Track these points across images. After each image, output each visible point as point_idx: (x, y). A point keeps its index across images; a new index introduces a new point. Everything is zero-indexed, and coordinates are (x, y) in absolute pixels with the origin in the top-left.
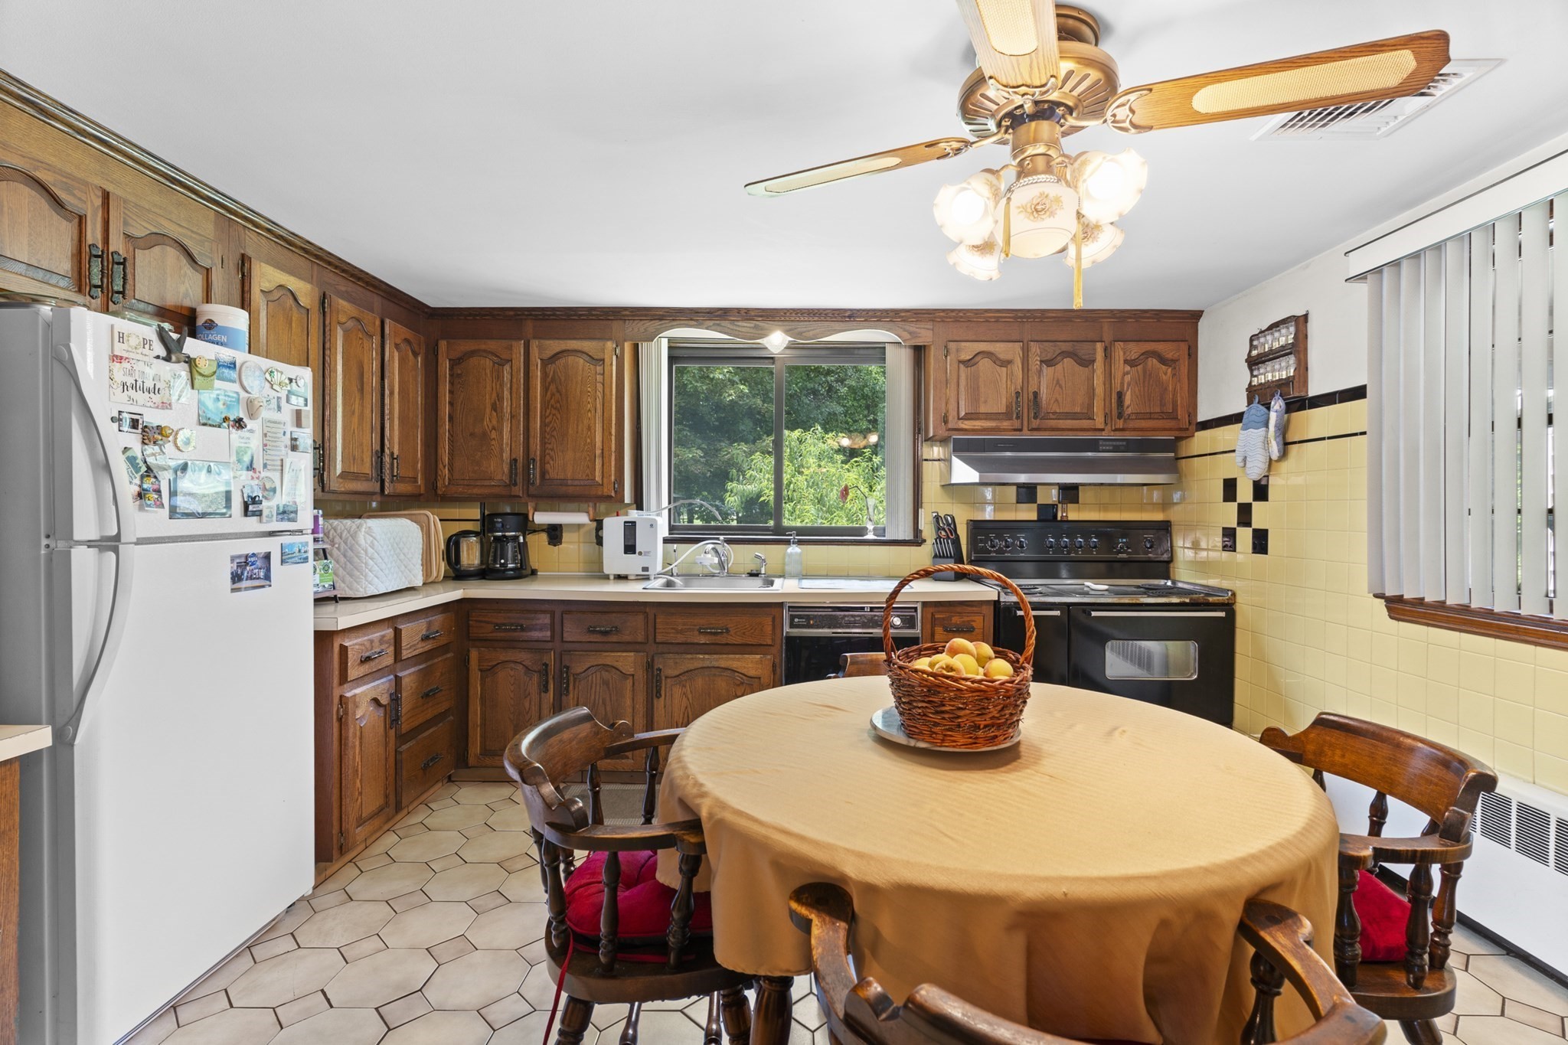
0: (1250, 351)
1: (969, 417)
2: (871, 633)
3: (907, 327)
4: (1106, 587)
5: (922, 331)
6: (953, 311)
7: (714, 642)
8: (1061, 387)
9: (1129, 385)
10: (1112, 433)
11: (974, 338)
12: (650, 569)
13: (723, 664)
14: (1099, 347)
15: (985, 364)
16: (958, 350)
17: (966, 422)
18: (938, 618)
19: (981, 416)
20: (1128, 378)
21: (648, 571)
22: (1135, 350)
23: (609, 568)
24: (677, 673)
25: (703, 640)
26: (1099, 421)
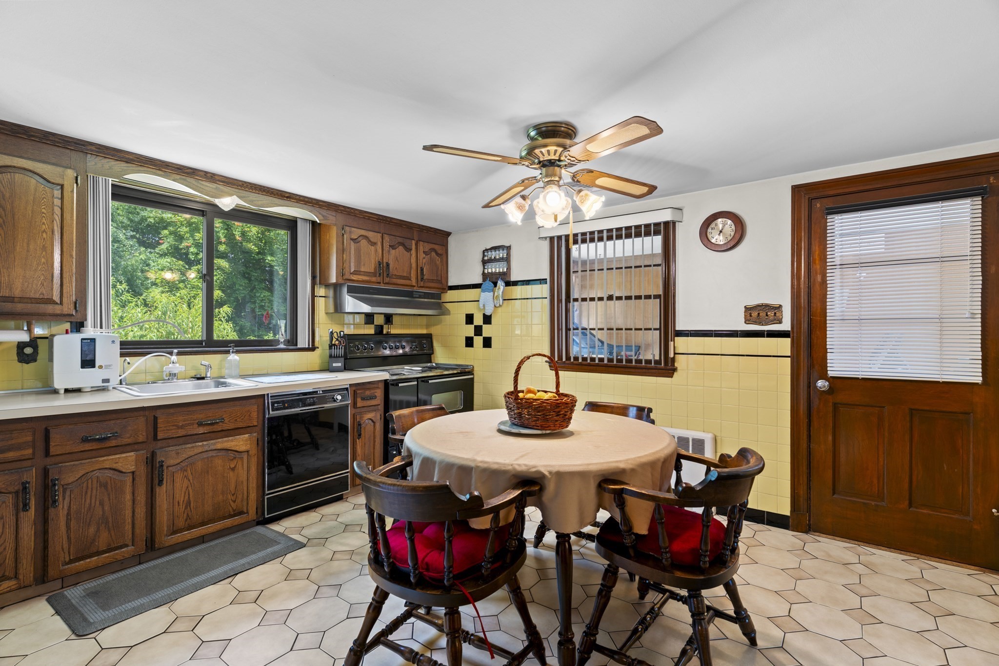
0: (483, 257)
1: (355, 273)
2: (324, 407)
3: (322, 213)
4: (421, 369)
5: (330, 216)
6: (349, 208)
7: (210, 431)
8: (398, 261)
9: (425, 264)
10: (418, 289)
11: (357, 226)
12: (111, 381)
13: (219, 446)
14: (414, 242)
15: (364, 242)
16: (350, 232)
17: (354, 276)
18: (359, 393)
19: (362, 273)
20: (424, 260)
21: (109, 382)
22: (428, 246)
23: (59, 383)
24: (178, 461)
25: (201, 430)
26: (414, 282)
